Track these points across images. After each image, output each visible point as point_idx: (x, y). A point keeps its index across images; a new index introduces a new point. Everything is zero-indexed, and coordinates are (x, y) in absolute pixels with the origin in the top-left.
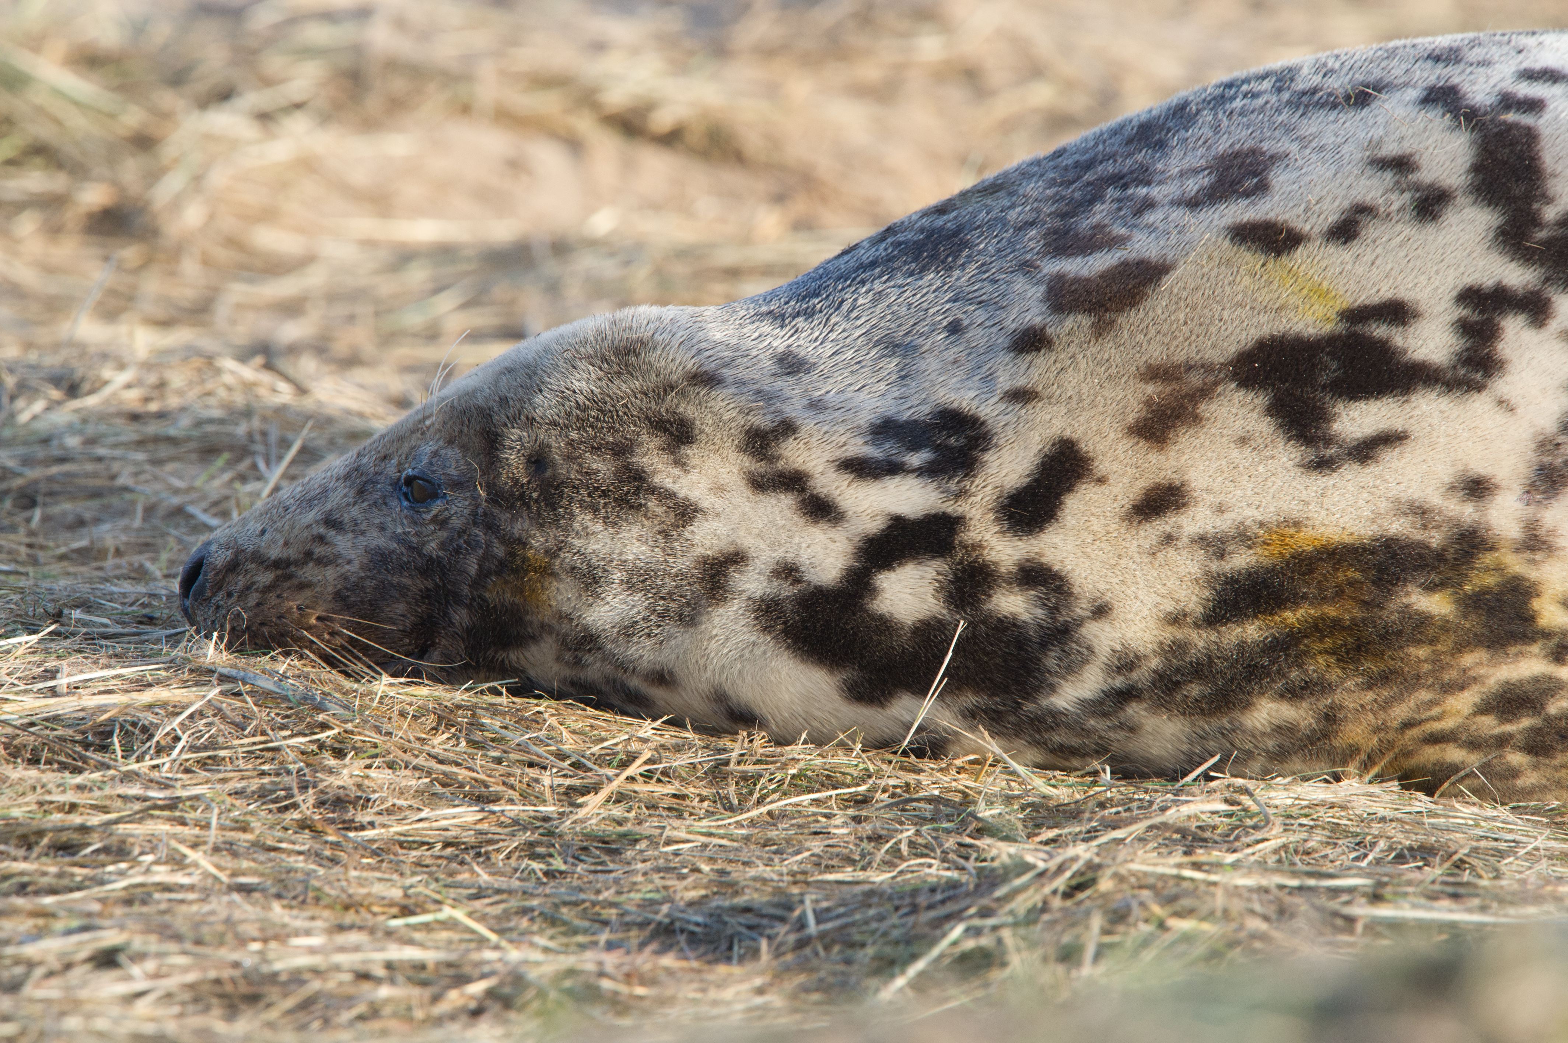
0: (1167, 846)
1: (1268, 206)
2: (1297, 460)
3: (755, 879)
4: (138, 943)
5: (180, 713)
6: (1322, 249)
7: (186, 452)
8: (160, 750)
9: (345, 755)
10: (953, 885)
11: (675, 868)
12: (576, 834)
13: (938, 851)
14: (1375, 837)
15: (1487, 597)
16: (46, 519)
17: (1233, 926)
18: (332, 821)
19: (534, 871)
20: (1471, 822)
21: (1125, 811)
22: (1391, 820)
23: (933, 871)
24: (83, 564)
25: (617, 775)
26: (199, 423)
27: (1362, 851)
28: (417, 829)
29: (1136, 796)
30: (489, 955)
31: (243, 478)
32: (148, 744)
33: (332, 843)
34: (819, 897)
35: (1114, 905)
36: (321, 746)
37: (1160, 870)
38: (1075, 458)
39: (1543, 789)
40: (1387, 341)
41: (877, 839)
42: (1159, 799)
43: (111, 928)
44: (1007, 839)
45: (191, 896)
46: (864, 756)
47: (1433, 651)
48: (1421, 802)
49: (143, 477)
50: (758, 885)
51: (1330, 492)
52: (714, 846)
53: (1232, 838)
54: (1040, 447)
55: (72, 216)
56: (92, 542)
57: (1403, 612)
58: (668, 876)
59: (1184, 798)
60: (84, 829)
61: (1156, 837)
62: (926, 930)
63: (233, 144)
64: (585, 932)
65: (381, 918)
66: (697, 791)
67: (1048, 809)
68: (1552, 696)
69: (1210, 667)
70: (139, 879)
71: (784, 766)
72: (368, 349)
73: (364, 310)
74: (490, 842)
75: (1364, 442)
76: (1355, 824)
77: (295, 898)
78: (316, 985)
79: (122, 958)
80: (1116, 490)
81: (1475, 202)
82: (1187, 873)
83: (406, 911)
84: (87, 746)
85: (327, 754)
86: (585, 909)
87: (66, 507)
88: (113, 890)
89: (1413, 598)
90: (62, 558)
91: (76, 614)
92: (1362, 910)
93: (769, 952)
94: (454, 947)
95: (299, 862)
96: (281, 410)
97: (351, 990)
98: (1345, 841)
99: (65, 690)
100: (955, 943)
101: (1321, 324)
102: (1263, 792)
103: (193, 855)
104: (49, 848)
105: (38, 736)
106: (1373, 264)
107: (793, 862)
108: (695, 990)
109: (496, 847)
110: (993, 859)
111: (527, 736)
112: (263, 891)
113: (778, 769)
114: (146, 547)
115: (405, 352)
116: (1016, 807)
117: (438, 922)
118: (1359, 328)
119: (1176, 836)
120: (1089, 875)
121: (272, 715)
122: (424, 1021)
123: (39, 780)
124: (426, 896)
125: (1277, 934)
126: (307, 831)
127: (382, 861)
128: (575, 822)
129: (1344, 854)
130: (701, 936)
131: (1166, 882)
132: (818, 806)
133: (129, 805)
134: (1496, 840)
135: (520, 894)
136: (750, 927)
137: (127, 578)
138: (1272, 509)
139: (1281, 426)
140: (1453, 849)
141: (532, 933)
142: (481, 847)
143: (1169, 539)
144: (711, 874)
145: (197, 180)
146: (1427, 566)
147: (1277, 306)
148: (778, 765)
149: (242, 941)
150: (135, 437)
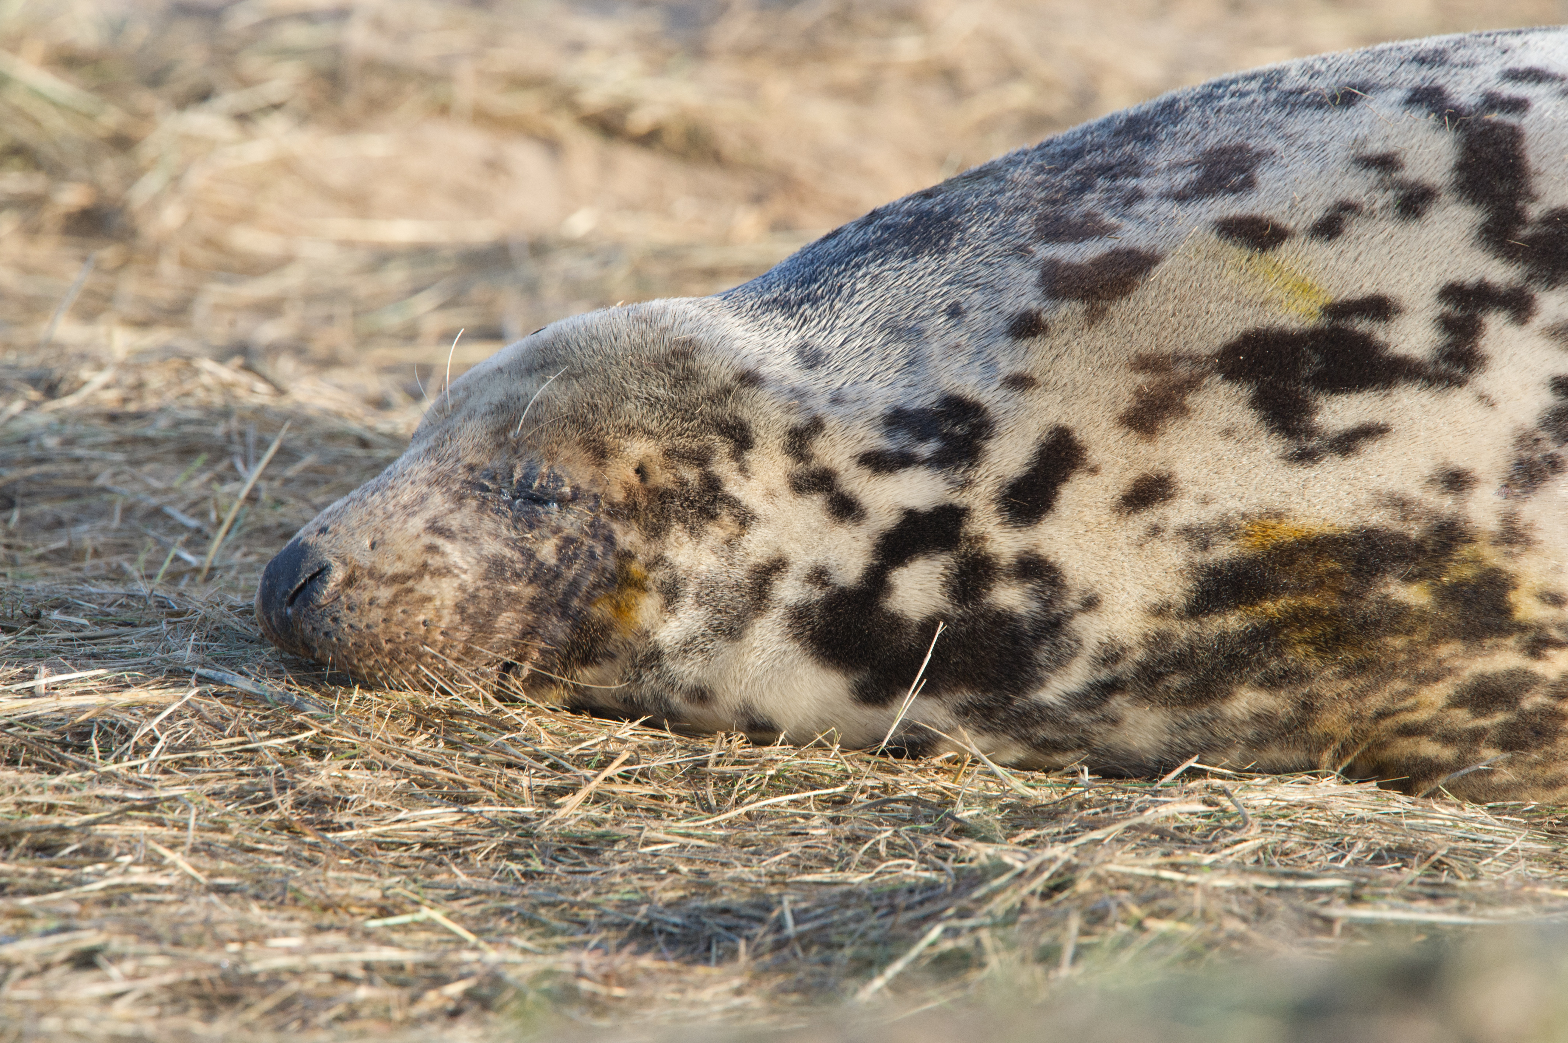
0: (1145, 847)
1: (1254, 202)
2: (1280, 452)
3: (733, 880)
4: (116, 944)
5: (159, 714)
6: (1307, 244)
7: (165, 453)
8: (138, 751)
9: (324, 756)
10: (931, 886)
11: (653, 869)
12: (554, 835)
13: (917, 852)
14: (1354, 838)
15: (1465, 588)
16: (24, 519)
17: (1212, 926)
18: (310, 822)
19: (512, 872)
20: (1449, 823)
21: (1104, 812)
22: (1369, 821)
23: (911, 871)
24: (61, 565)
25: (595, 776)
26: (178, 424)
27: (1341, 851)
28: (395, 830)
29: (1114, 797)
30: (467, 956)
31: (221, 479)
32: (126, 745)
33: (310, 844)
34: (798, 898)
35: (1091, 906)
36: (299, 746)
37: (1138, 871)
38: (1070, 447)
39: (1519, 786)
40: (1369, 335)
41: (855, 839)
42: (1137, 799)
43: (89, 928)
44: (986, 840)
45: (169, 897)
46: (842, 756)
47: (1411, 642)
48: (1399, 802)
49: (121, 478)
50: (736, 886)
51: (1312, 483)
52: (693, 847)
53: (1210, 839)
54: (1037, 435)
55: (50, 217)
56: (70, 543)
57: (1382, 602)
58: (646, 877)
59: (1162, 798)
60: (62, 830)
61: (1134, 838)
62: (905, 931)
63: (211, 145)
64: (563, 933)
65: (360, 919)
66: (675, 792)
67: (1026, 810)
68: (1527, 691)
69: (1192, 657)
70: (117, 880)
71: (762, 767)
72: (346, 349)
73: (342, 310)
74: (469, 843)
75: (1346, 435)
76: (1333, 824)
77: (273, 899)
78: (294, 986)
79: (100, 959)
80: (1107, 481)
81: (1459, 200)
82: (1166, 874)
83: (384, 912)
84: (65, 747)
85: (305, 755)
86: (563, 910)
87: (44, 508)
88: (91, 891)
89: (1392, 589)
90: (40, 558)
91: (56, 615)
92: (1340, 911)
93: (747, 953)
94: (432, 947)
95: (278, 864)
96: (259, 410)
97: (329, 991)
98: (1324, 842)
99: (43, 691)
100: (933, 945)
101: (1305, 319)
102: (1241, 793)
103: (171, 856)
104: (27, 848)
105: (17, 737)
106: (1356, 260)
107: (771, 863)
108: (674, 991)
109: (474, 848)
110: (971, 860)
111: (505, 737)
112: (241, 891)
113: (756, 769)
114: (124, 548)
115: (383, 352)
116: (994, 808)
117: (416, 923)
118: (1342, 323)
119: (1154, 837)
120: (1067, 876)
121: (251, 716)
122: (402, 1022)
123: (17, 781)
124: (405, 897)
125: (1255, 936)
126: (285, 832)
127: (360, 862)
128: (553, 823)
129: (1322, 854)
130: (679, 937)
131: (1144, 883)
132: (797, 807)
133: (107, 806)
134: (1474, 841)
135: (498, 894)
136: (728, 928)
137: (105, 578)
138: (1255, 501)
139: (1264, 419)
140: (1431, 850)
141: (511, 934)
142: (459, 848)
143: (1155, 531)
144: (690, 875)
145: (176, 181)
146: (1407, 556)
147: (1261, 300)
148: (757, 765)
149: (221, 942)
150: (112, 437)
